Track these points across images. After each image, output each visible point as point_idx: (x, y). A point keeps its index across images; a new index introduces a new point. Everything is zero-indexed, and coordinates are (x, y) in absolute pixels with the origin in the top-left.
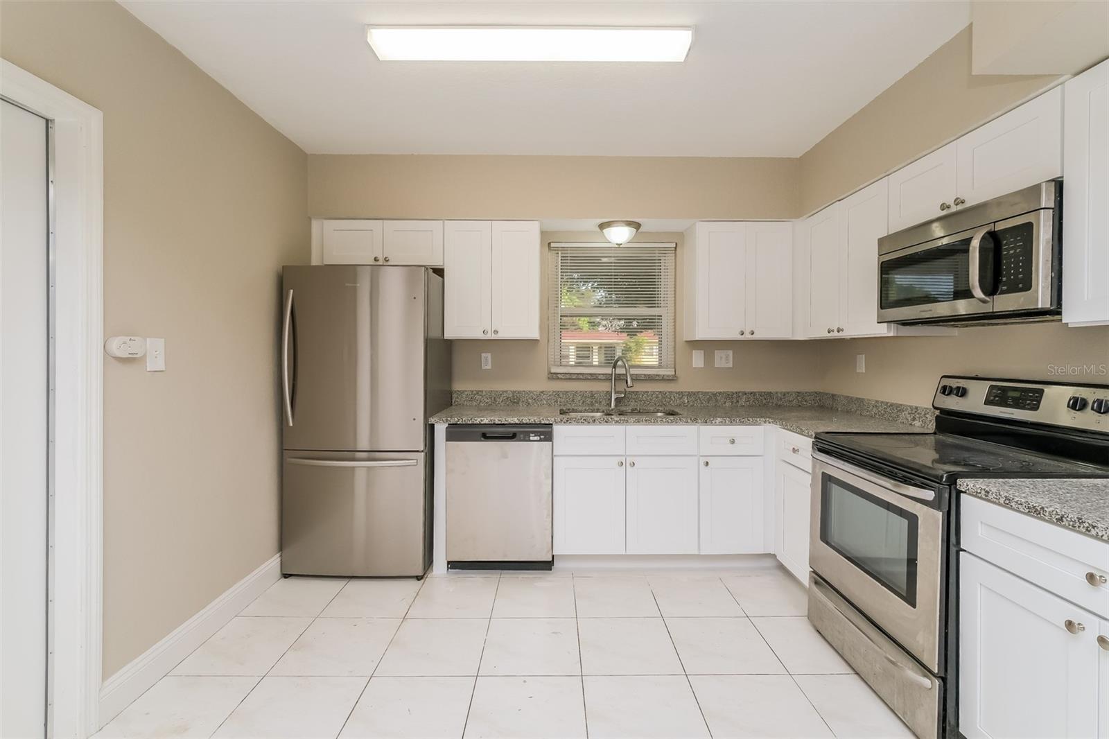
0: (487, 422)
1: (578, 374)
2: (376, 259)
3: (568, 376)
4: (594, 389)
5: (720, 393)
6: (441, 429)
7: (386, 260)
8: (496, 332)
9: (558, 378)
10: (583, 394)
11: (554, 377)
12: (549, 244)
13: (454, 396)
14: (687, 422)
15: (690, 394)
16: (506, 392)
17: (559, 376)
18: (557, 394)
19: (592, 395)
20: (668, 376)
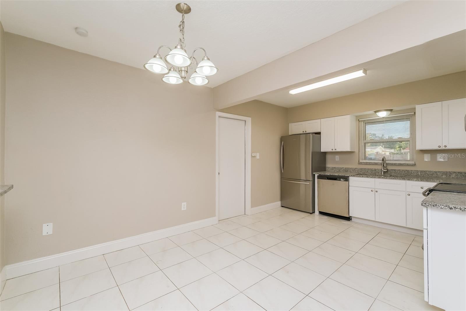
0: (329, 175)
1: (369, 163)
2: (303, 132)
3: (366, 163)
4: (376, 168)
5: (439, 172)
6: (316, 176)
7: (306, 132)
8: (335, 149)
9: (362, 164)
10: (371, 170)
11: (360, 163)
12: (359, 120)
13: (327, 168)
14: (400, 179)
15: (421, 172)
16: (343, 168)
17: (362, 163)
18: (362, 169)
19: (375, 170)
20: (410, 164)
